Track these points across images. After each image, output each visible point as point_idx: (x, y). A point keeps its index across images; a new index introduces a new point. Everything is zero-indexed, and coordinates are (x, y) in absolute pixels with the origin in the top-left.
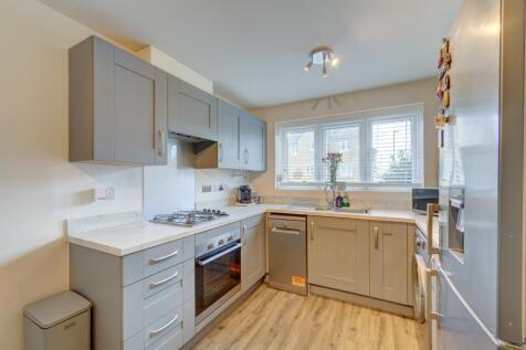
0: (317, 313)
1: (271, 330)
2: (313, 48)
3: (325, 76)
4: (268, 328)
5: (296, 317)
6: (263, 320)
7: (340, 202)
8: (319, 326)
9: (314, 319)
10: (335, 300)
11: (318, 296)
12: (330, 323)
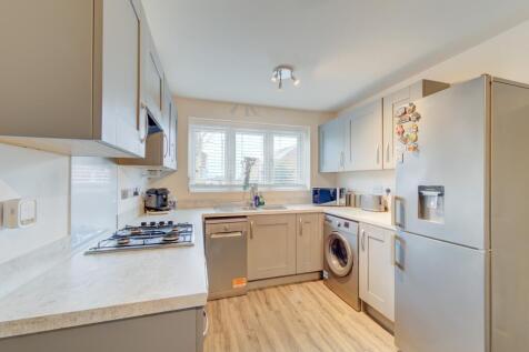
0: (268, 303)
1: (249, 337)
2: (283, 63)
3: (280, 90)
4: (244, 337)
5: (257, 315)
6: (232, 333)
7: (258, 202)
8: (278, 312)
9: (271, 309)
10: (269, 287)
11: (255, 290)
12: (283, 307)
